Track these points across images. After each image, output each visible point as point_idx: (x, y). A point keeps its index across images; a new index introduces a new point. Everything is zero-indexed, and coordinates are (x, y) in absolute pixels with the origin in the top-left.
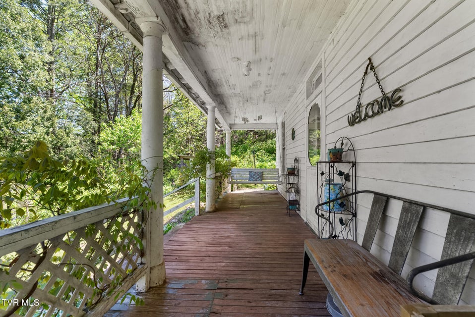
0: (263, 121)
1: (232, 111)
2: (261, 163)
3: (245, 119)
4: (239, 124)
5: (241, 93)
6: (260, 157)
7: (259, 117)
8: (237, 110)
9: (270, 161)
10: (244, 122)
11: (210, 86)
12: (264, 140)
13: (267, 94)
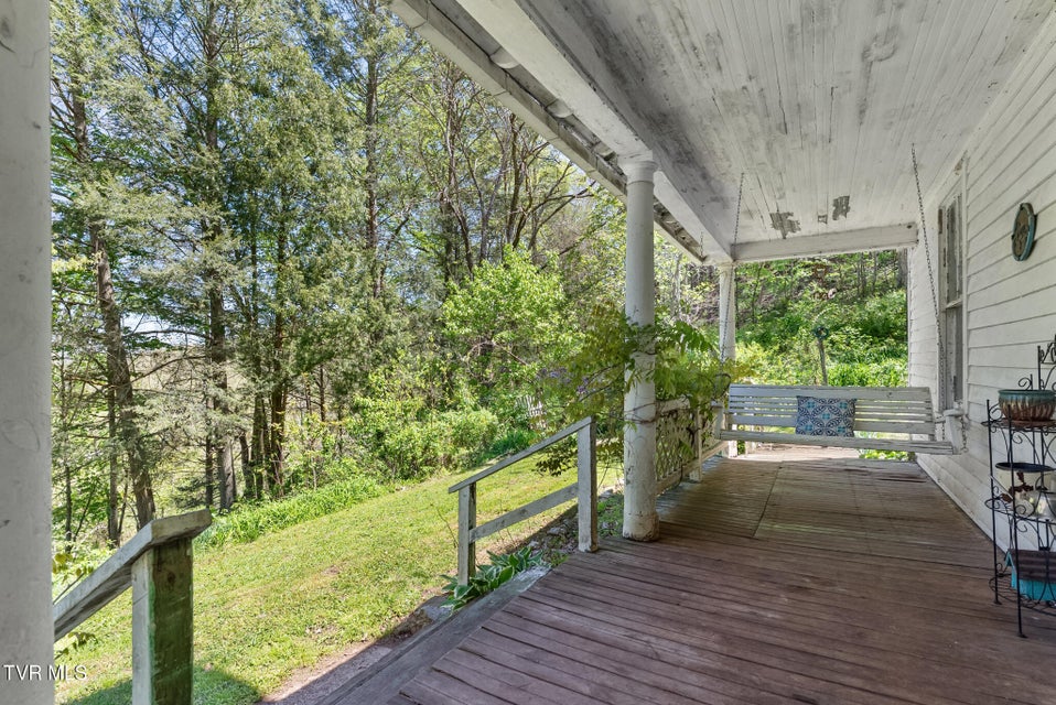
0: (852, 220)
1: (731, 191)
2: (846, 367)
3: (782, 221)
4: (762, 242)
5: (753, 88)
6: (842, 347)
7: (837, 203)
8: (749, 182)
9: (877, 361)
10: (779, 234)
11: (615, 71)
12: (854, 299)
13: (877, 67)
